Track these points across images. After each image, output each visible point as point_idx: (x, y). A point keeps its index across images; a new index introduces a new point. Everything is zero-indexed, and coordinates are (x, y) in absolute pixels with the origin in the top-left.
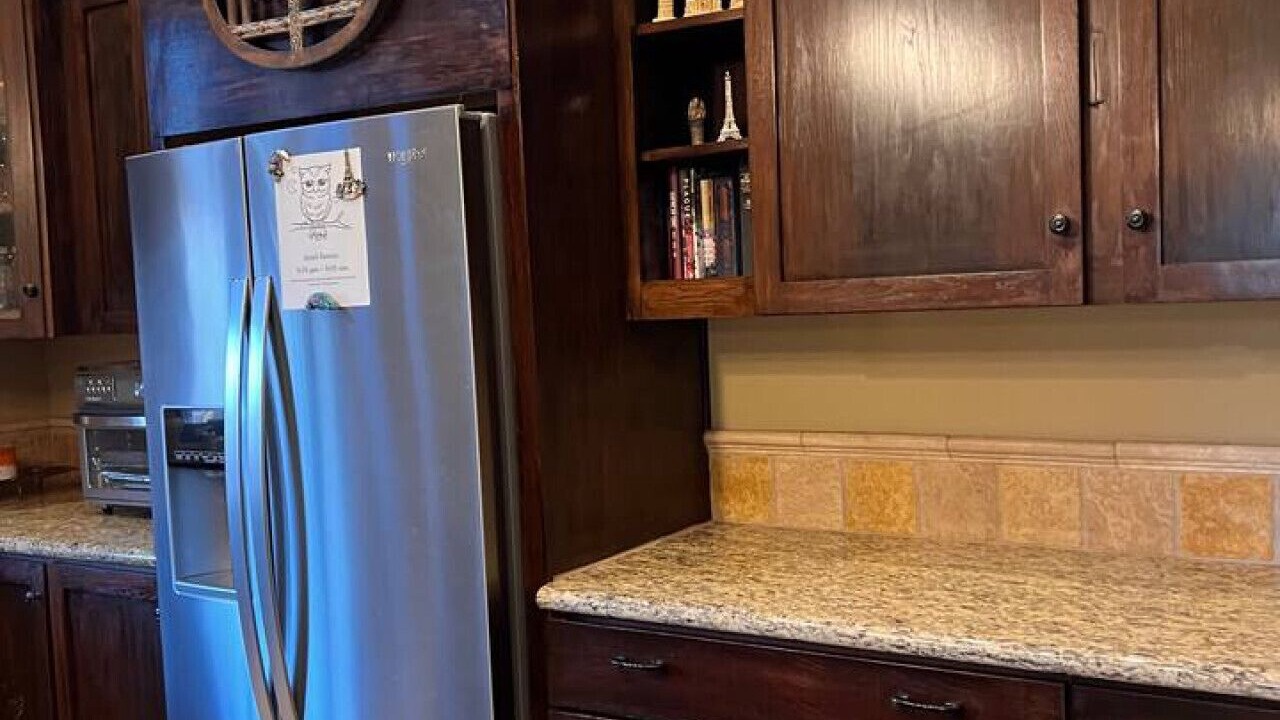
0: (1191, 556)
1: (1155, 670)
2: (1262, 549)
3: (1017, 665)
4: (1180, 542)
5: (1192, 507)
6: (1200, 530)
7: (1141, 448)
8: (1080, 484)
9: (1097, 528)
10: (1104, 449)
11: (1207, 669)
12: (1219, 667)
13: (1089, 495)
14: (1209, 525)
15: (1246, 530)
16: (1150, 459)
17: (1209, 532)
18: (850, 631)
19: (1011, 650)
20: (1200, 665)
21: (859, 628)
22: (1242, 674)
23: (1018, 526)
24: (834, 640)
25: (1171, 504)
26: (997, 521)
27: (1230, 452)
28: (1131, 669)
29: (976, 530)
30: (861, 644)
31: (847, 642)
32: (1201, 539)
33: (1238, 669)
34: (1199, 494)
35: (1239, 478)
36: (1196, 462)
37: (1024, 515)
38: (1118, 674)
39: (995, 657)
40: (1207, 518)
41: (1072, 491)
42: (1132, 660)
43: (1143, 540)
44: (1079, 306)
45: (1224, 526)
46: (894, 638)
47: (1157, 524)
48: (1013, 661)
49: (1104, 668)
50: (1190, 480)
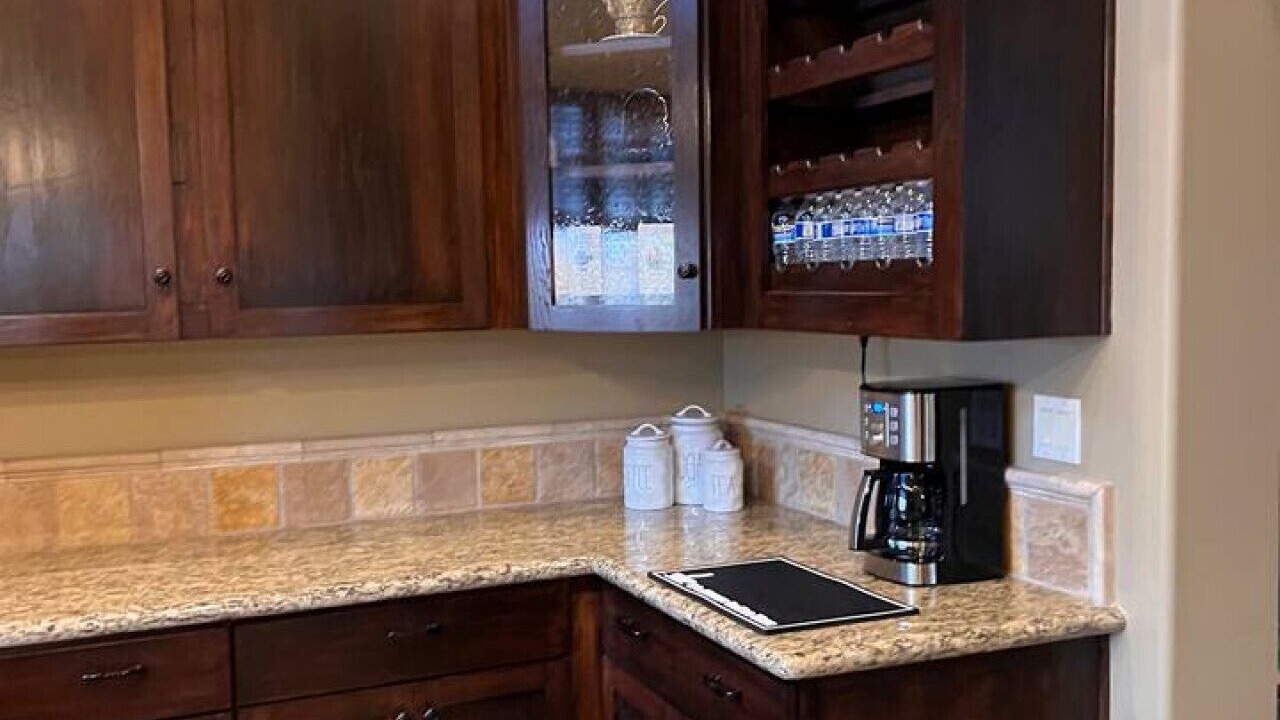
0: (220, 533)
1: (295, 600)
2: (271, 518)
3: (192, 622)
4: (212, 524)
5: (221, 495)
6: (226, 512)
7: (181, 453)
8: (129, 490)
9: (143, 521)
10: (154, 457)
11: (330, 591)
12: (337, 588)
13: (137, 497)
14: (234, 506)
15: (260, 506)
16: (190, 461)
17: (235, 512)
18: (38, 629)
19: (186, 611)
20: (325, 589)
21: (45, 624)
22: (352, 589)
23: (75, 532)
24: (22, 640)
25: (205, 495)
26: (54, 529)
27: (249, 450)
28: (280, 603)
29: (36, 540)
30: (50, 637)
31: (35, 639)
32: (228, 520)
33: (349, 586)
34: (225, 485)
35: (254, 469)
36: (224, 460)
37: (81, 522)
38: (271, 609)
39: (175, 620)
40: (230, 502)
41: (122, 495)
42: (278, 598)
43: (184, 526)
44: (173, 340)
45: (244, 506)
46: (83, 626)
47: (194, 512)
48: (188, 619)
49: (260, 607)
50: (220, 474)
